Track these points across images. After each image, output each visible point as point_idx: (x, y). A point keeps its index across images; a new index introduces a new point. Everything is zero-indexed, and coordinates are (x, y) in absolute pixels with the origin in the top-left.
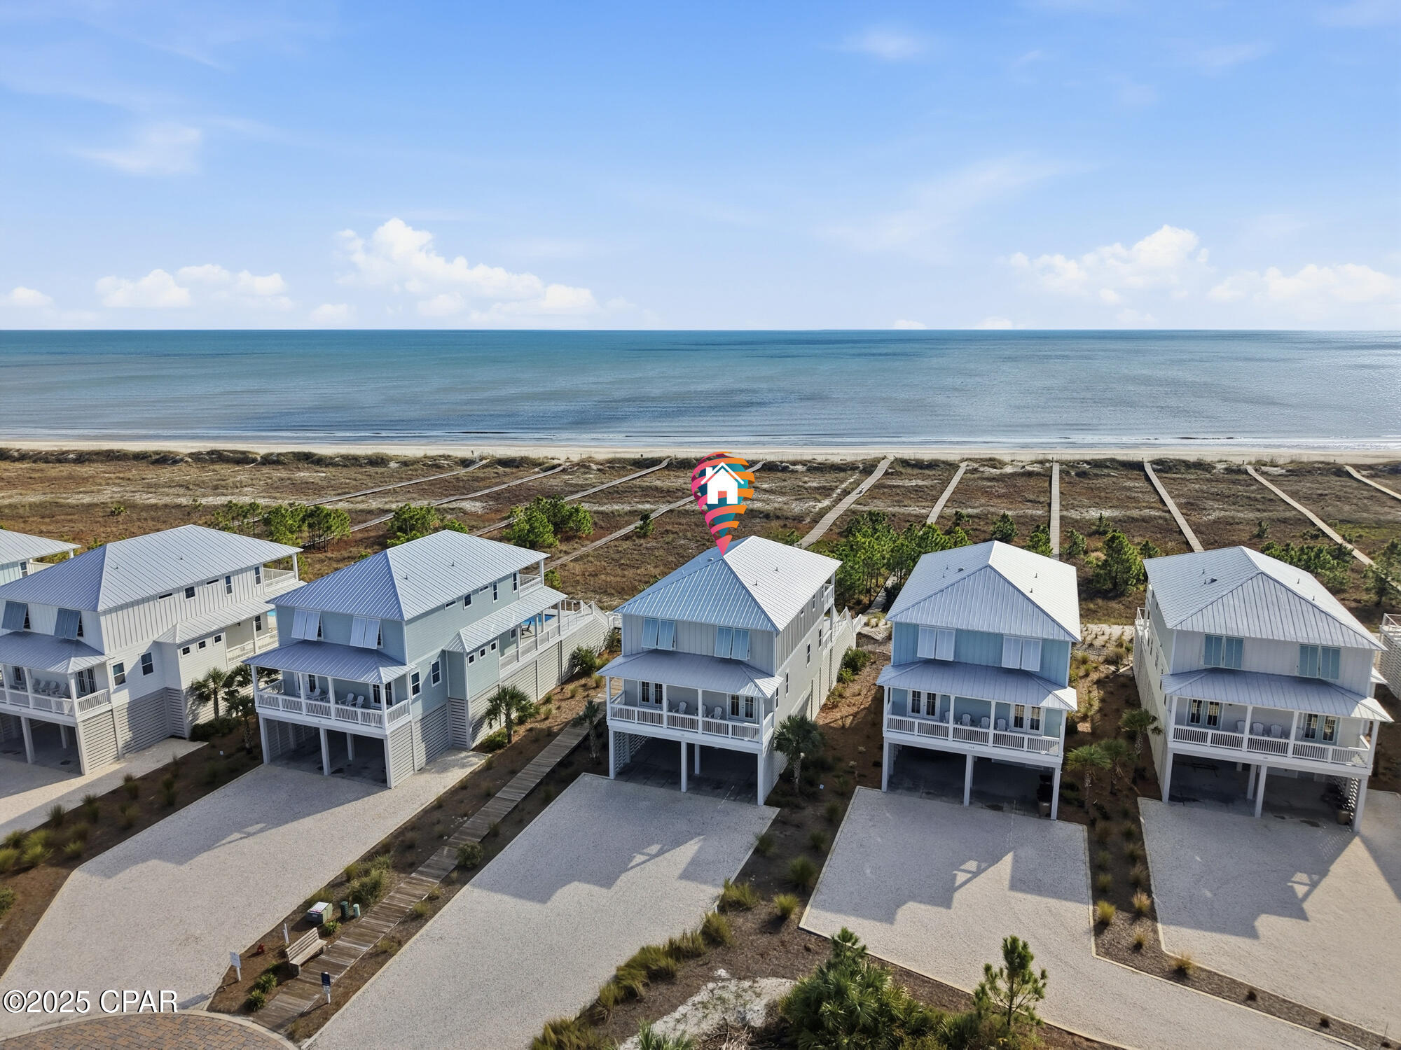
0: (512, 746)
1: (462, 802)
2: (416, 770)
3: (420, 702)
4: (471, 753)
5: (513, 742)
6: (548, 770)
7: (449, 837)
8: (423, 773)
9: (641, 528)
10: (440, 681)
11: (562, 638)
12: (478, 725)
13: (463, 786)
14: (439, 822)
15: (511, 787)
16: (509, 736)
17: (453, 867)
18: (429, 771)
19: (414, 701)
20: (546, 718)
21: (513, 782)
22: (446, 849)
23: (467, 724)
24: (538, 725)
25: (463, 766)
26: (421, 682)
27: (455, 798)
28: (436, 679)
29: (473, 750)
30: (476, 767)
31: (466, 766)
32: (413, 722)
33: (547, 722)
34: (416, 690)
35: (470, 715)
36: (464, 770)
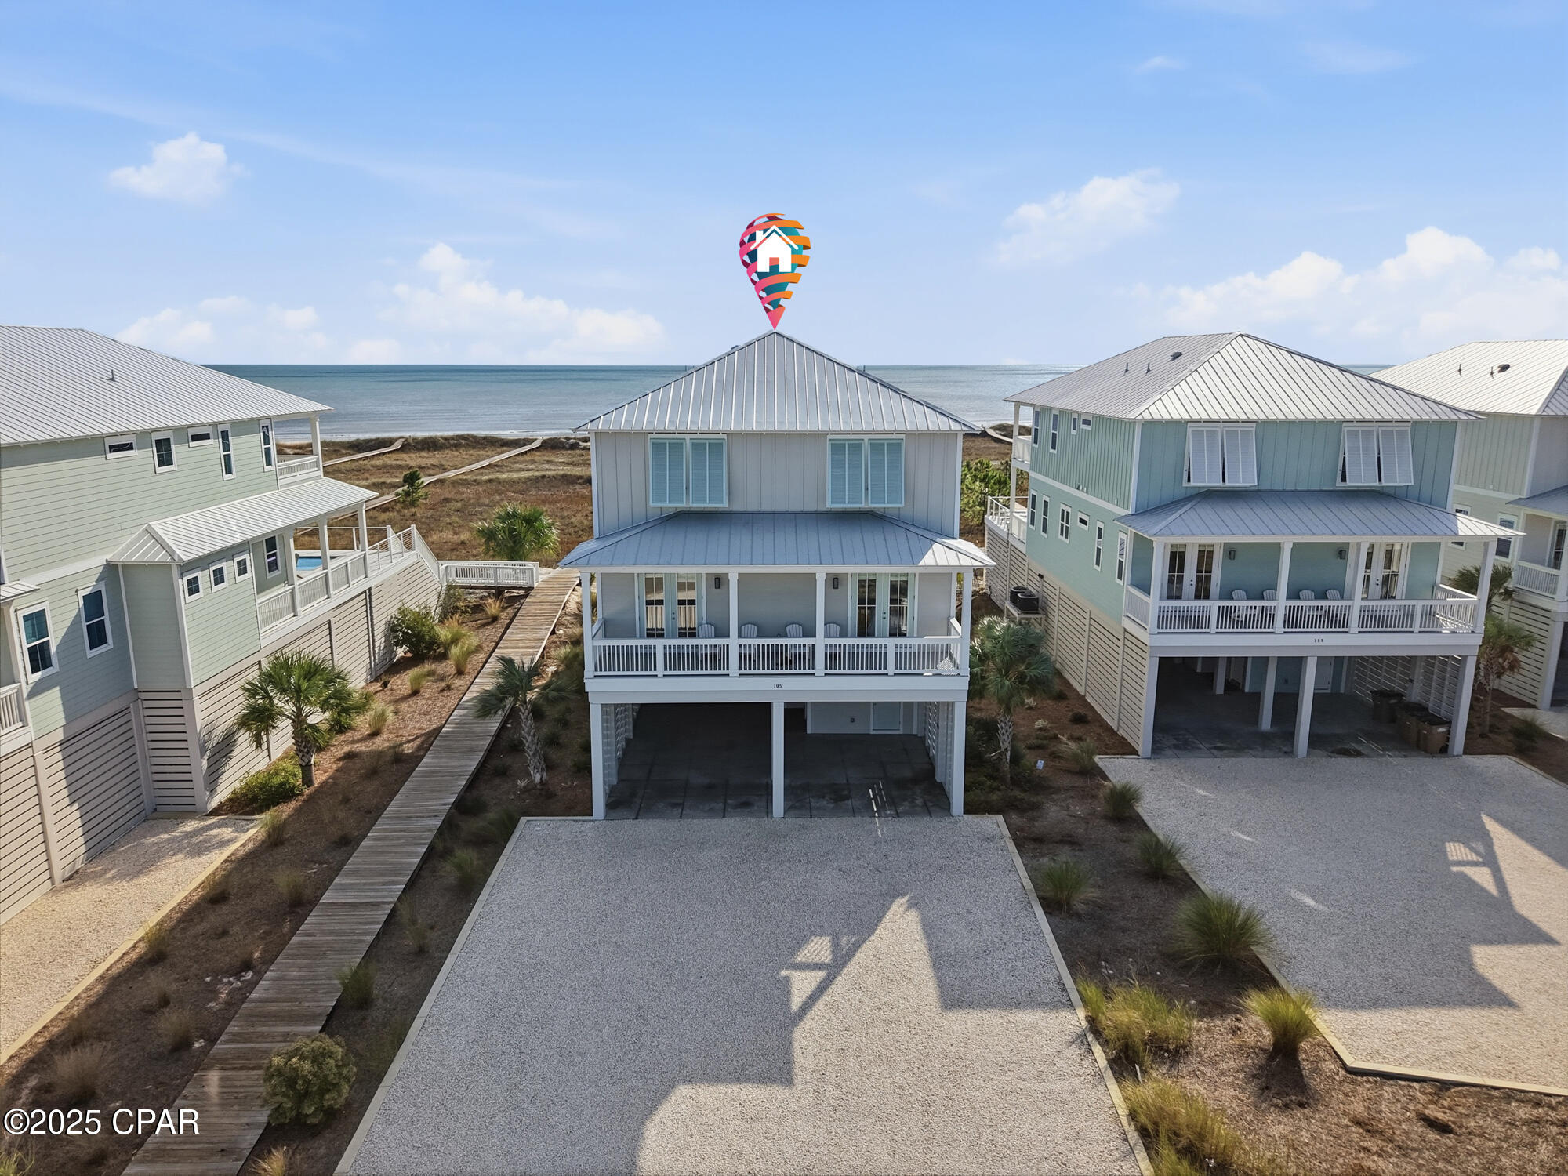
0: (318, 790)
1: (225, 933)
2: (58, 875)
3: (55, 694)
4: (211, 821)
5: (317, 783)
6: (437, 822)
7: (212, 1040)
8: (78, 884)
9: (407, 494)
10: (110, 644)
11: (372, 584)
12: (224, 749)
13: (216, 895)
14: (165, 1002)
15: (354, 873)
16: (307, 769)
17: (253, 1136)
18: (99, 875)
19: (37, 690)
20: (375, 734)
21: (355, 861)
22: (214, 1077)
23: (194, 750)
24: (361, 747)
25: (199, 850)
26: (54, 639)
27: (200, 928)
28: (97, 636)
29: (215, 812)
30: (237, 845)
31: (208, 850)
32: (39, 746)
33: (378, 740)
34: (39, 658)
35: (199, 723)
36: (205, 858)
